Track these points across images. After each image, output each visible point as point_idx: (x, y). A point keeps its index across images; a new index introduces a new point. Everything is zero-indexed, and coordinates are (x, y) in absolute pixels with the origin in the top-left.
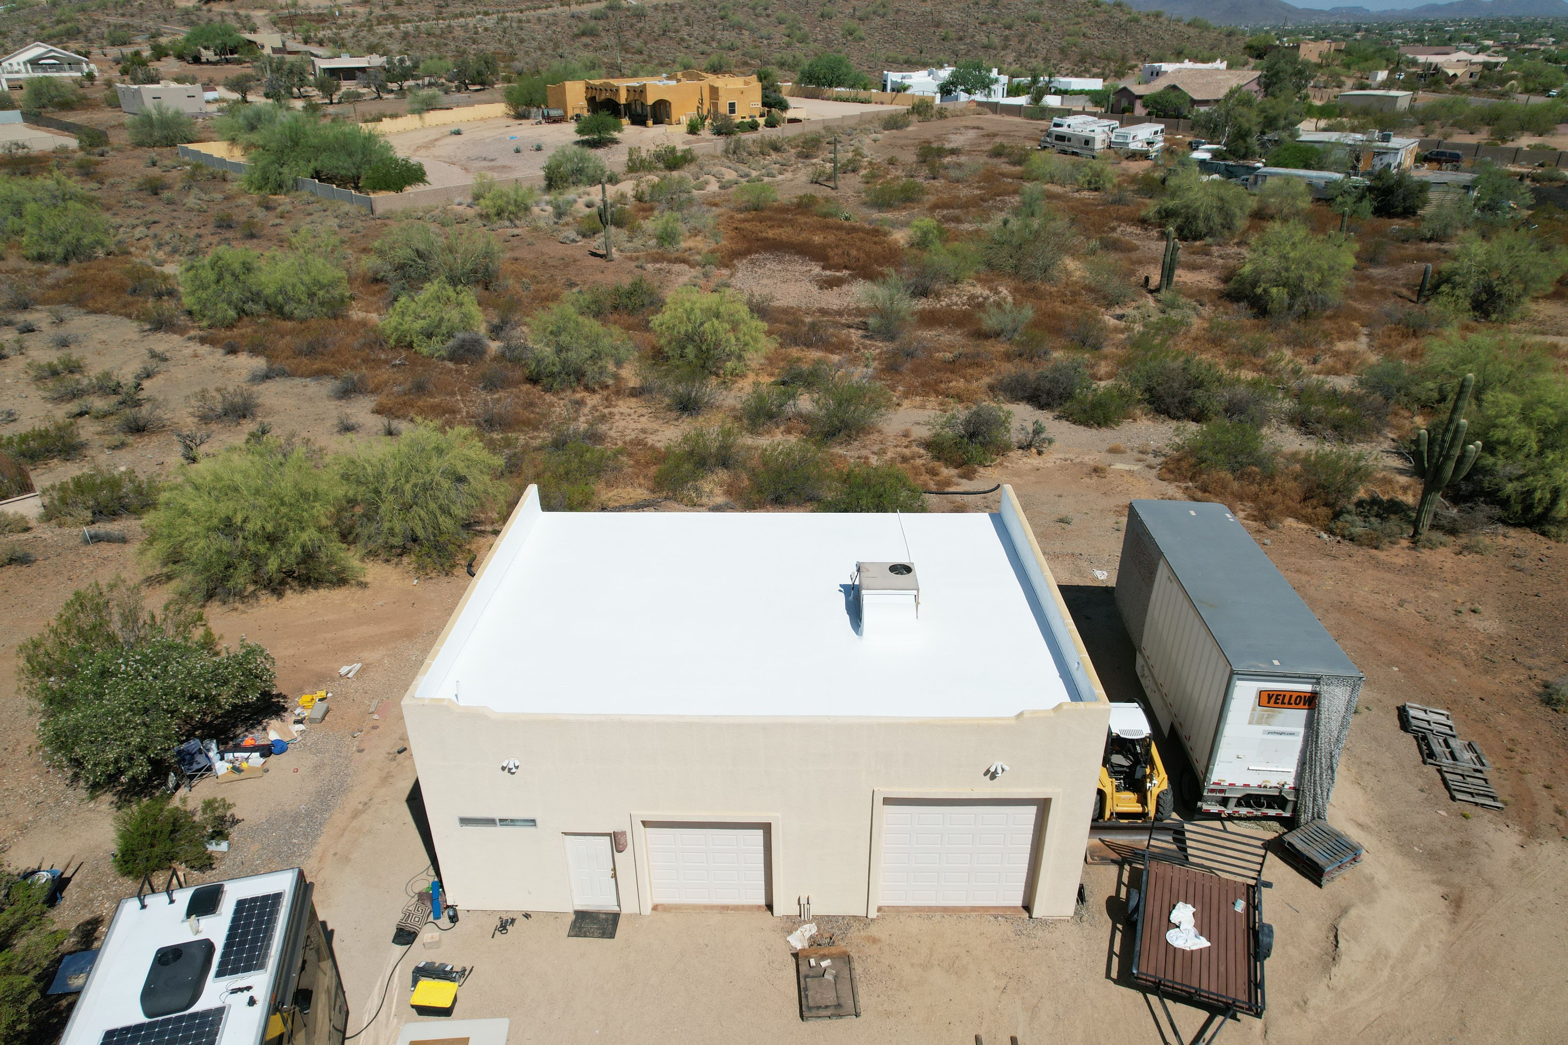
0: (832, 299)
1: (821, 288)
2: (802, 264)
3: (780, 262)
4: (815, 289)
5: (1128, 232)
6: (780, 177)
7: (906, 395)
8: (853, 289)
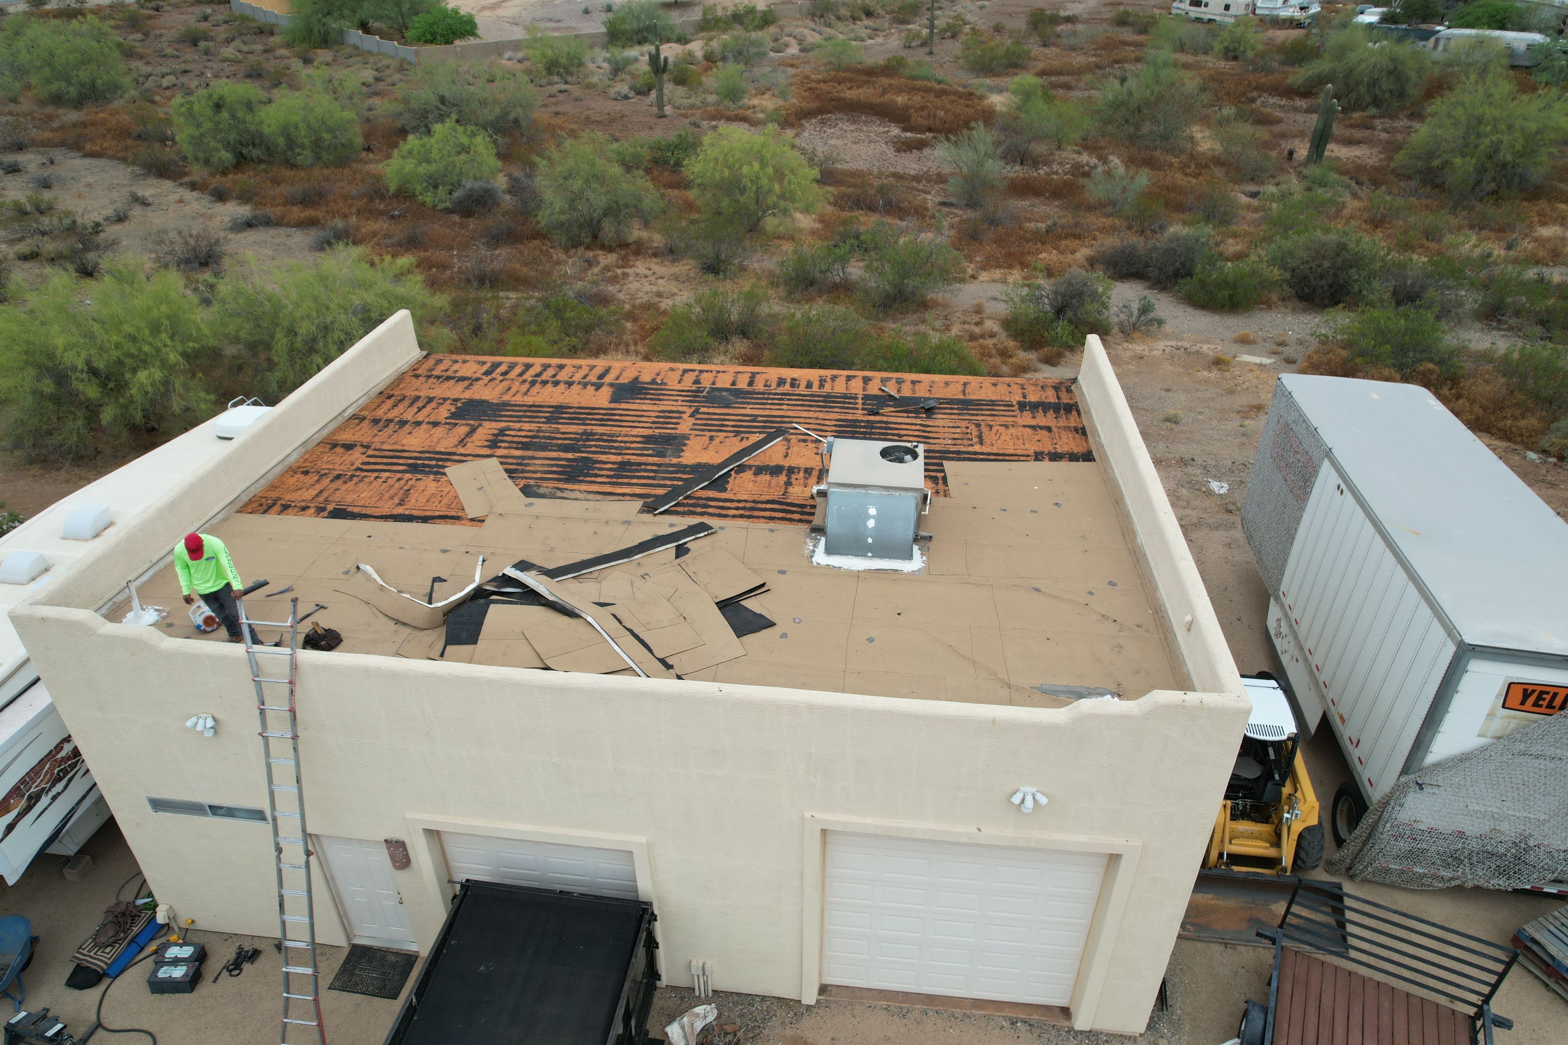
0: (910, 164)
1: (898, 150)
2: (880, 125)
3: (854, 122)
4: (890, 152)
5: (1270, 104)
6: (870, 42)
7: (984, 268)
8: (936, 153)
